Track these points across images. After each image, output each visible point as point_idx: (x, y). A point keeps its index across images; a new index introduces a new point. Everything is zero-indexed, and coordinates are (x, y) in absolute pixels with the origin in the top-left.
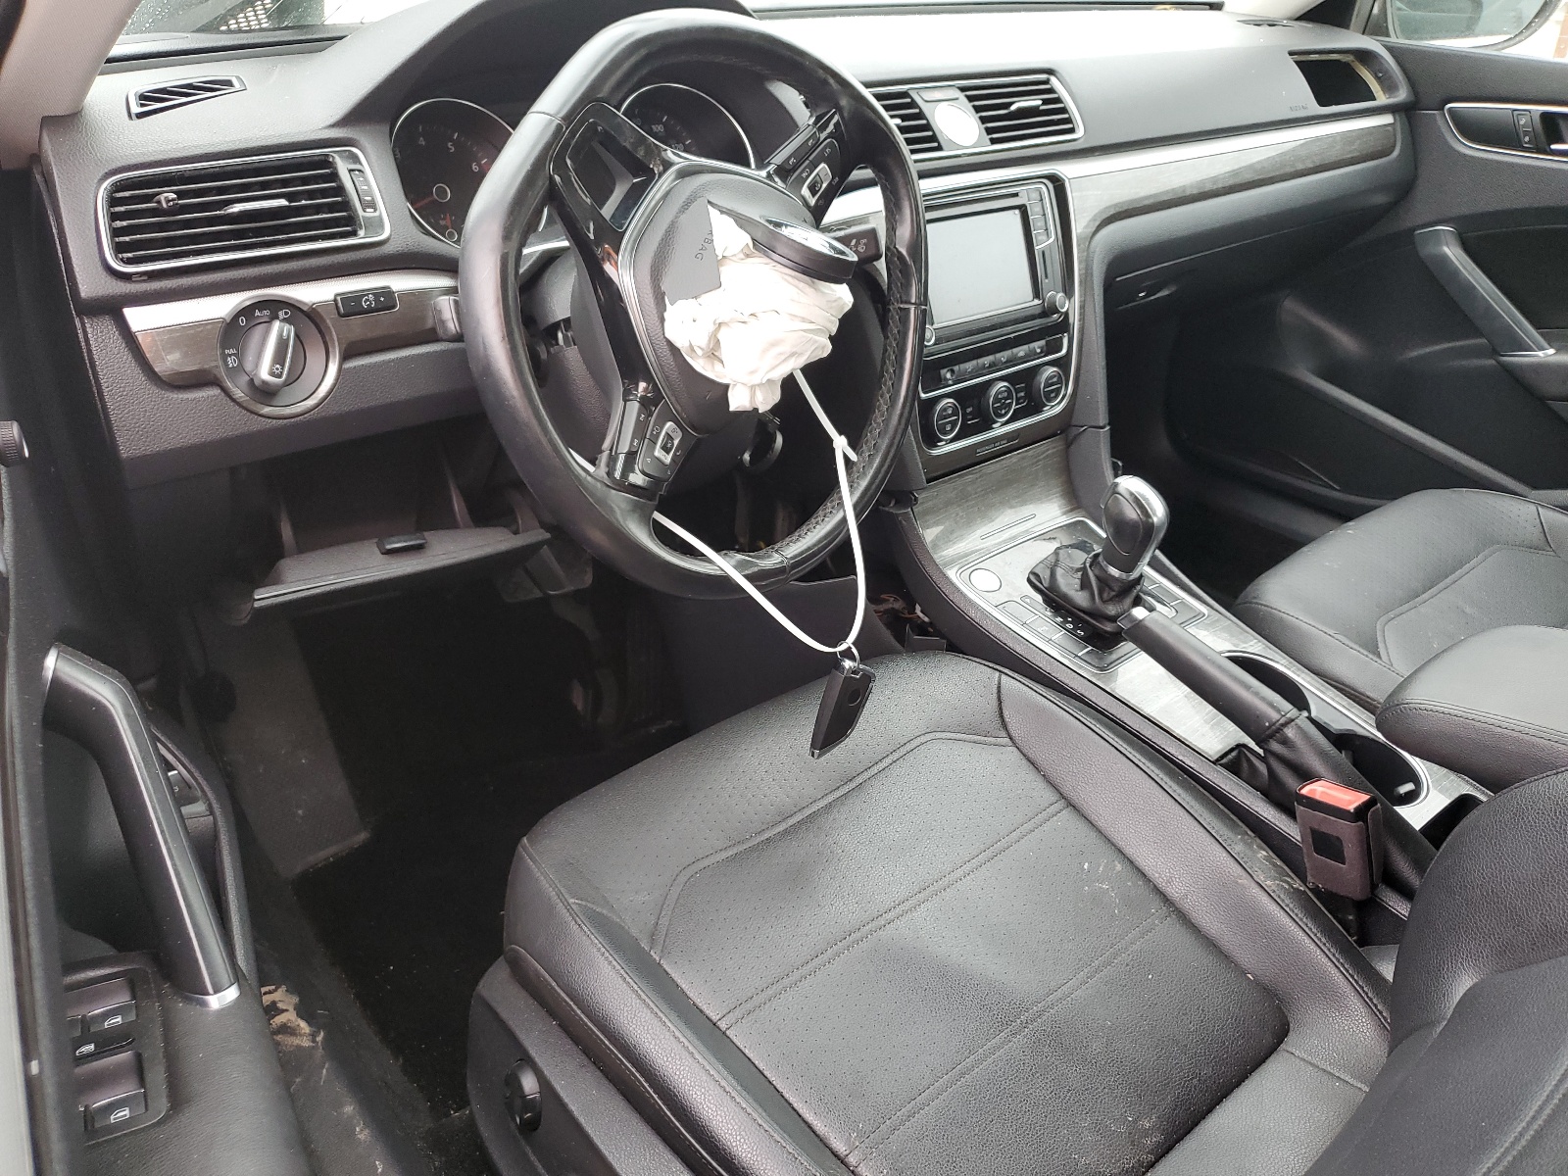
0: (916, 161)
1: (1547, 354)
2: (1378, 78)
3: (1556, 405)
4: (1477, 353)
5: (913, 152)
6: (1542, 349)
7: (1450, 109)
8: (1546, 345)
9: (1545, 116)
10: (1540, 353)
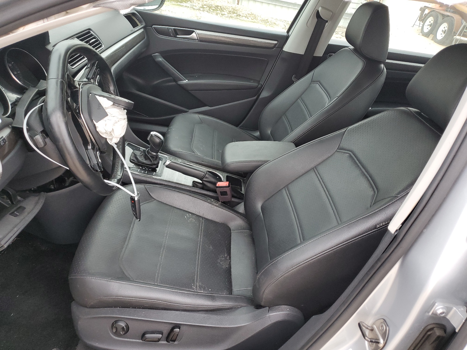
0: (98, 52)
1: (186, 81)
2: (137, 20)
3: (192, 92)
4: (170, 81)
5: (96, 49)
6: (185, 80)
7: (154, 27)
8: (185, 79)
9: (174, 29)
10: (185, 81)
